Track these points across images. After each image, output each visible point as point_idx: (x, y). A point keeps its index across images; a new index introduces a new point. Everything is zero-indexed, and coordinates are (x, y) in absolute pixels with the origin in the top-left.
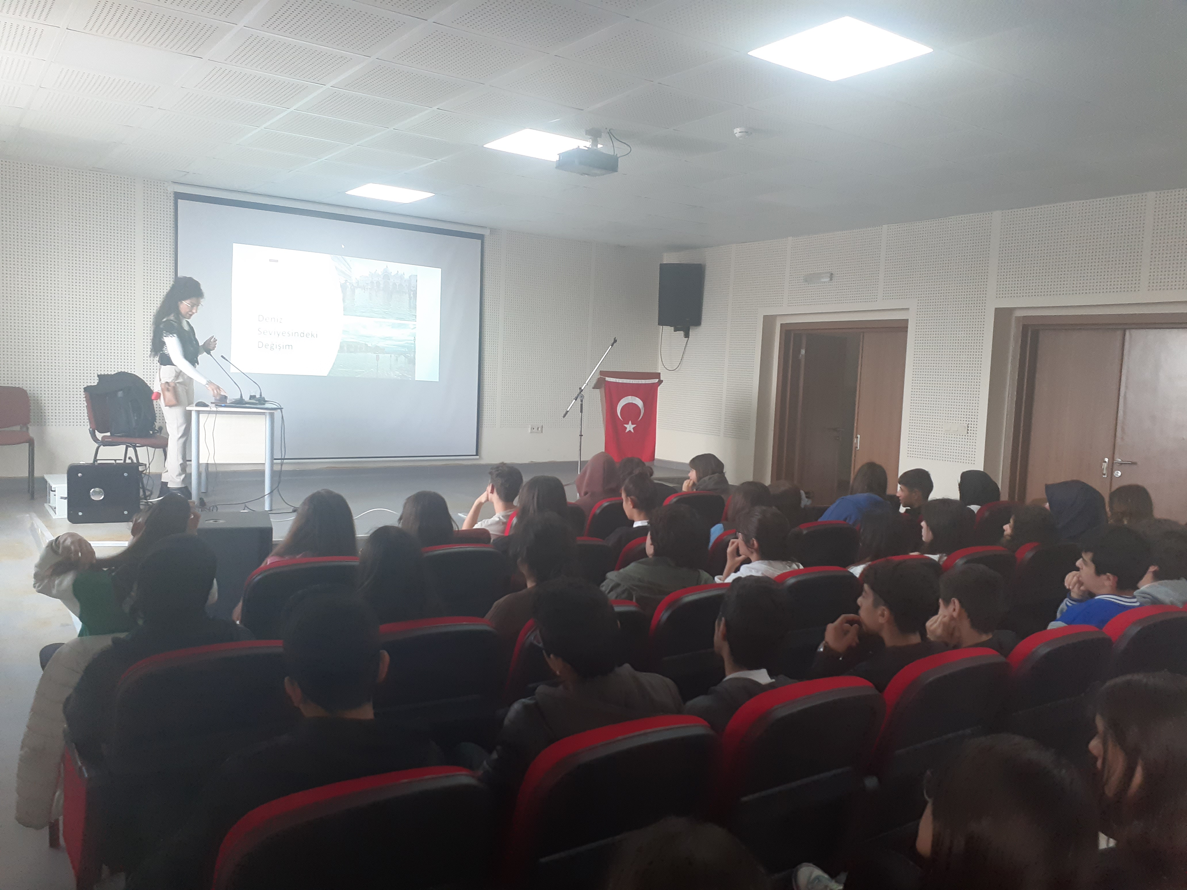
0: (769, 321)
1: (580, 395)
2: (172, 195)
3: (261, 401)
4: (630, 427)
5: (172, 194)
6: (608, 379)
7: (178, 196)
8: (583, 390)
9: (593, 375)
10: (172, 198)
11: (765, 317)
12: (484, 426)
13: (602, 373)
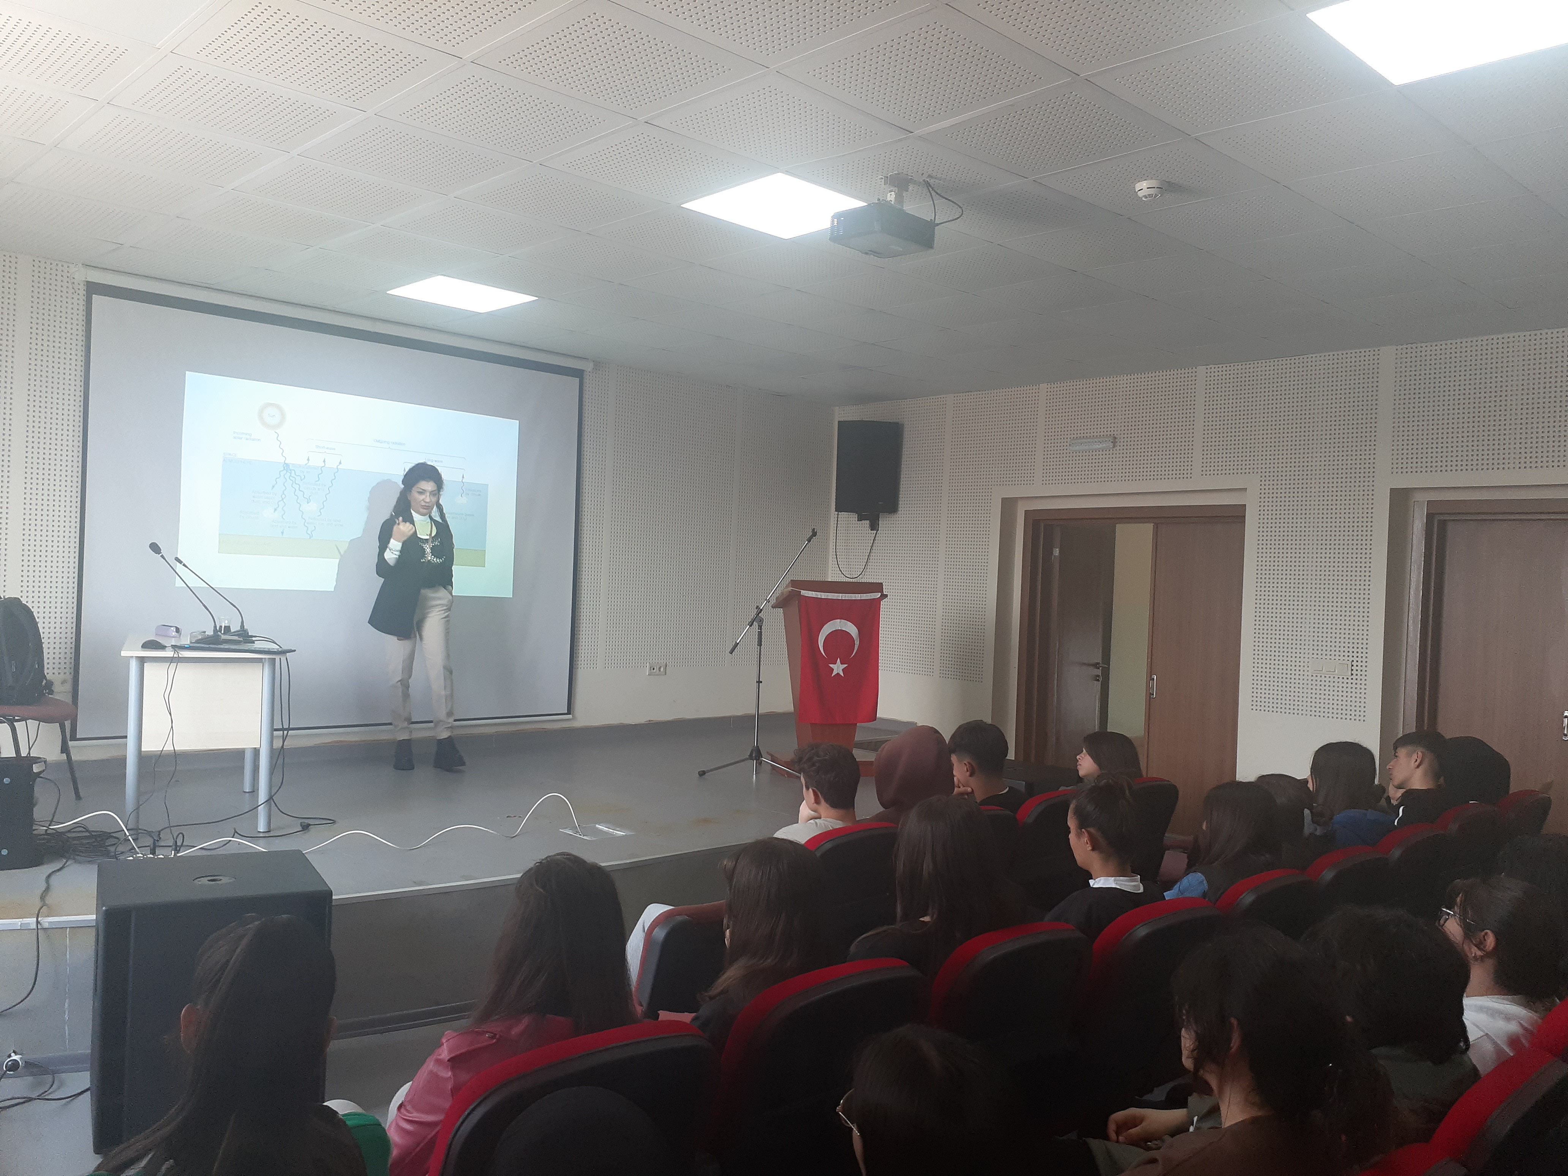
0: (1008, 505)
1: (757, 620)
2: (82, 287)
3: (244, 637)
4: (838, 668)
5: (82, 285)
6: (803, 593)
7: (93, 289)
8: (762, 610)
9: (778, 588)
10: (82, 292)
11: (1004, 500)
12: (579, 666)
13: (794, 583)
